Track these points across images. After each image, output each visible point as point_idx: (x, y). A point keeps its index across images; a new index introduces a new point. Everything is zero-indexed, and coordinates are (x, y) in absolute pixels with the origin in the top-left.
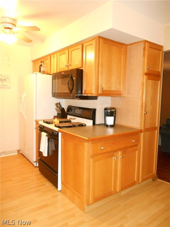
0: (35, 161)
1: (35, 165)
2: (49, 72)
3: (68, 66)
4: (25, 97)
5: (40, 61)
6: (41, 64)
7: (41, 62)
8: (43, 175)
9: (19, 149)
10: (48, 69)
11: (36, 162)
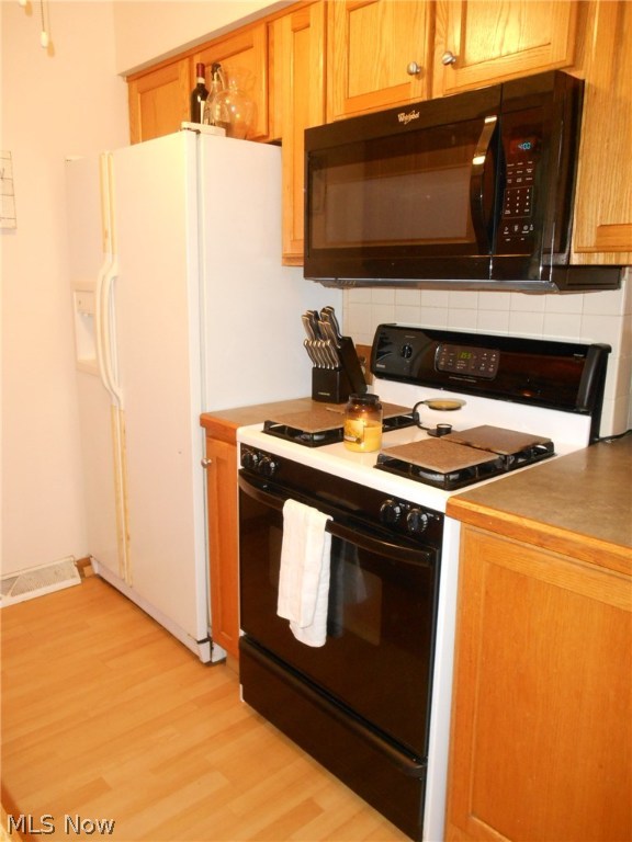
0: (205, 636)
1: (205, 658)
2: (261, 129)
3: (425, 73)
4: (115, 278)
5: (183, 69)
6: (201, 80)
7: (202, 70)
8: (269, 724)
9: (84, 556)
10: (255, 108)
11: (209, 639)
